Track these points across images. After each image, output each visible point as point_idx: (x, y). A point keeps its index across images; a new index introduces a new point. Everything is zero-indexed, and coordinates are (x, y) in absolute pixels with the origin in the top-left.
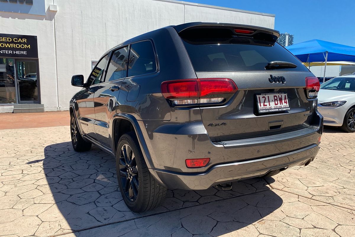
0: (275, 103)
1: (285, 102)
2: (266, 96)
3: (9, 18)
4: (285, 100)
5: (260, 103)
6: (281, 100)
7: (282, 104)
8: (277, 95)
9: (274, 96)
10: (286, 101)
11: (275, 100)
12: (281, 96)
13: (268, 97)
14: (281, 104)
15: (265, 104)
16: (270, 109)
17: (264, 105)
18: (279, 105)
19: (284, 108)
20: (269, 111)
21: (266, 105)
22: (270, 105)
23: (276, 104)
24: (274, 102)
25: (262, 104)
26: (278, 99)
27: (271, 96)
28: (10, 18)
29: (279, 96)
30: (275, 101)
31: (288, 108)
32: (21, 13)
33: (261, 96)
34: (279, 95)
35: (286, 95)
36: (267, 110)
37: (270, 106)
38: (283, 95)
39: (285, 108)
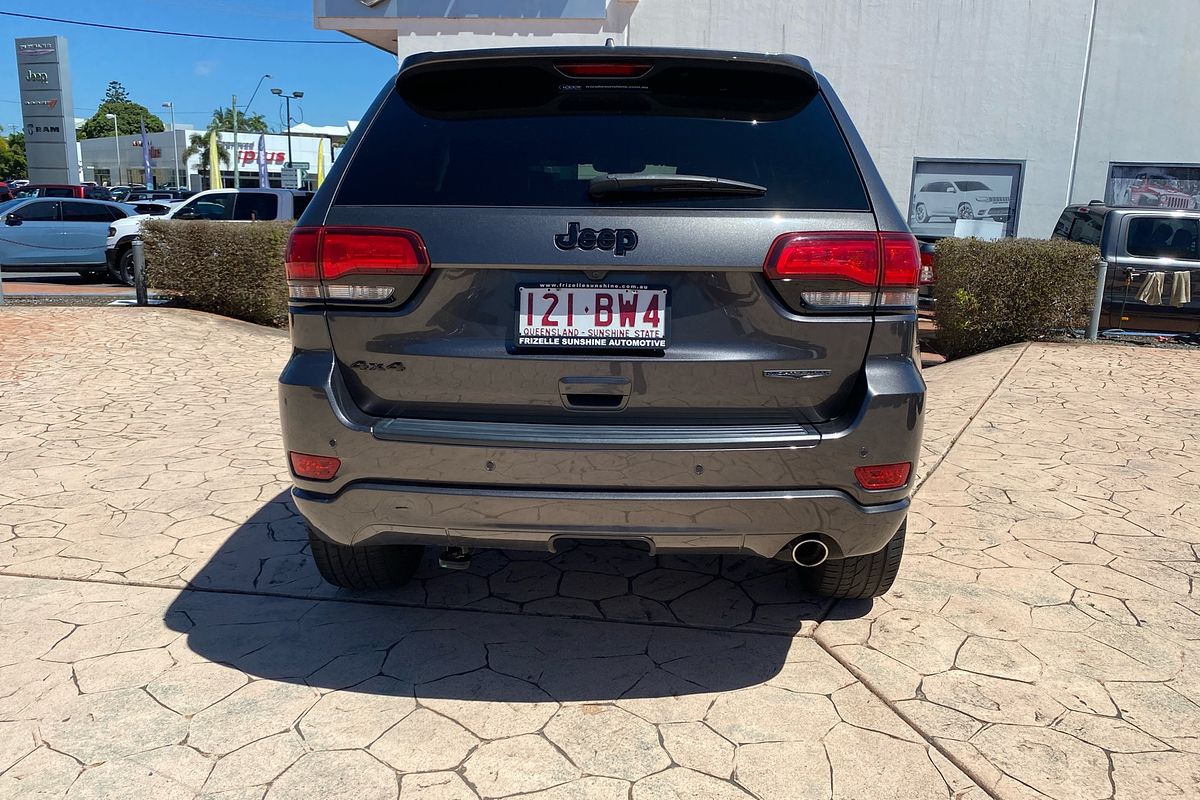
0: (597, 319)
1: (646, 319)
2: (563, 294)
3: (526, 35)
4: (649, 310)
5: (530, 312)
6: (628, 311)
7: (632, 324)
8: (614, 293)
9: (599, 297)
10: (656, 314)
11: (599, 309)
12: (636, 296)
13: (571, 296)
14: (623, 324)
15: (551, 318)
16: (567, 338)
17: (545, 322)
18: (616, 325)
19: (636, 339)
20: (561, 342)
21: (555, 324)
22: (570, 323)
23: (598, 323)
24: (593, 316)
25: (537, 319)
26: (616, 306)
27: (586, 295)
28: (531, 35)
29: (621, 296)
30: (598, 312)
31: (657, 339)
32: (542, 17)
33: (539, 293)
34: (623, 291)
35: (662, 294)
36: (553, 337)
37: (570, 328)
38: (645, 296)
39: (640, 339)
